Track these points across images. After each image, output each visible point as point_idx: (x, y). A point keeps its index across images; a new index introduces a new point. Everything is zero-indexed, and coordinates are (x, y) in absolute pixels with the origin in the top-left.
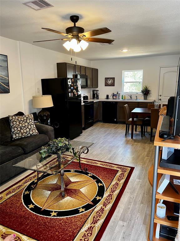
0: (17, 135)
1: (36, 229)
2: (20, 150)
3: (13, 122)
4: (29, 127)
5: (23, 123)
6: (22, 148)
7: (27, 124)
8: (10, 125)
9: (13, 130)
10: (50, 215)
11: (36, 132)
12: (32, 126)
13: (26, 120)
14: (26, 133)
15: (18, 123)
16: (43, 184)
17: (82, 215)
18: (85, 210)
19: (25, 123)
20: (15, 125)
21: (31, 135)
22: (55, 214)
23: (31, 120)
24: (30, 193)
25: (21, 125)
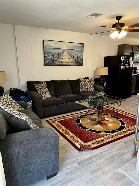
0: (82, 89)
1: (77, 132)
2: (81, 97)
3: (81, 82)
4: (90, 86)
5: (87, 83)
6: (82, 96)
7: (88, 84)
8: (79, 83)
9: (80, 87)
10: (86, 129)
11: (93, 89)
12: (91, 85)
13: (89, 82)
14: (87, 89)
15: (84, 83)
16: (89, 117)
17: (102, 134)
18: (105, 133)
19: (88, 83)
20: (82, 84)
21: (90, 91)
22: (88, 130)
23: (91, 82)
24: (81, 119)
25: (85, 84)
